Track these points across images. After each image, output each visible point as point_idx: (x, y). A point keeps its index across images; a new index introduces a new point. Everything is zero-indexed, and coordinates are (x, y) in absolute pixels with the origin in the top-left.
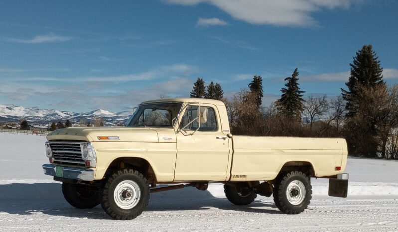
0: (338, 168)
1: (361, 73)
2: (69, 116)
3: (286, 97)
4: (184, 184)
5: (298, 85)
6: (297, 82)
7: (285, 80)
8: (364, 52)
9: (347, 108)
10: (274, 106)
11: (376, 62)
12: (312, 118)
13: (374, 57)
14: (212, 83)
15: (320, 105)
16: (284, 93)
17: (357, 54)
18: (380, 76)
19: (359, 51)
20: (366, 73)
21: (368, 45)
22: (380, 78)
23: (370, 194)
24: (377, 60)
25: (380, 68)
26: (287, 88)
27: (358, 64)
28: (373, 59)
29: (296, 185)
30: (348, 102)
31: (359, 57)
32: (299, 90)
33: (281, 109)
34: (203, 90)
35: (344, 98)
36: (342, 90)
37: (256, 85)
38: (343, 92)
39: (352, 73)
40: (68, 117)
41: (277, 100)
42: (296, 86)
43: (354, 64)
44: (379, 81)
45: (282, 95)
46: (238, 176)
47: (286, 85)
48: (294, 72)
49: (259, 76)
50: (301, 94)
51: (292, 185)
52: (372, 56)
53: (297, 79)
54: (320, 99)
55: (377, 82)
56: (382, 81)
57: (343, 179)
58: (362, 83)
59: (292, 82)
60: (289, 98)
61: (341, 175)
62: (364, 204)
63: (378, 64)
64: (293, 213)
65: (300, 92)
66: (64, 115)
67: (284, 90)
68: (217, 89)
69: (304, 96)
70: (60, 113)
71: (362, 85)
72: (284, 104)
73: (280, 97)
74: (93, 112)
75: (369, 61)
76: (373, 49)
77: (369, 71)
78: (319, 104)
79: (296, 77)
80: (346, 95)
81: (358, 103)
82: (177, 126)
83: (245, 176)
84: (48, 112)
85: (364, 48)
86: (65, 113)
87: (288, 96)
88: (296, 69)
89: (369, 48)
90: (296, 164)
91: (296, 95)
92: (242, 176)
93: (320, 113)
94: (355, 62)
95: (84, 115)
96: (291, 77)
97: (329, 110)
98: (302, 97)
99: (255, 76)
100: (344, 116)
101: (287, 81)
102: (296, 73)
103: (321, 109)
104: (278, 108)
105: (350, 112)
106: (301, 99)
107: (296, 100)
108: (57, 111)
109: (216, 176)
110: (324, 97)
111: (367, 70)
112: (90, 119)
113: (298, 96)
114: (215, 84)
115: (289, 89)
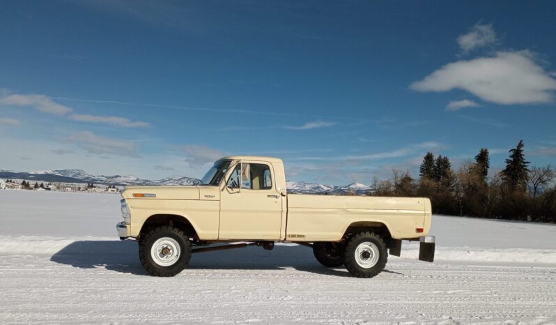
0: (420, 230)
2: (330, 189)
4: (247, 243)
5: (523, 157)
6: (522, 153)
7: (510, 151)
10: (497, 176)
12: (535, 188)
14: (440, 156)
15: (543, 175)
16: (509, 164)
23: (511, 261)
26: (512, 159)
29: (369, 247)
32: (524, 161)
33: (506, 179)
34: (432, 163)
37: (483, 158)
41: (501, 171)
42: (521, 157)
45: (507, 166)
46: (293, 236)
47: (511, 156)
49: (486, 149)
50: (526, 164)
51: (363, 247)
53: (522, 151)
54: (544, 169)
57: (426, 241)
59: (517, 154)
60: (514, 169)
61: (424, 237)
62: (486, 270)
64: (364, 277)
65: (524, 163)
67: (508, 161)
69: (529, 167)
72: (509, 175)
73: (505, 168)
74: (349, 185)
78: (542, 173)
79: (521, 149)
82: (223, 184)
83: (303, 236)
84: (313, 186)
86: (327, 187)
87: (513, 167)
88: (521, 141)
90: (373, 225)
91: (520, 165)
92: (299, 236)
93: (543, 182)
95: (342, 188)
96: (516, 148)
98: (528, 168)
99: (482, 149)
101: (512, 153)
102: (520, 145)
103: (545, 178)
104: (502, 179)
106: (526, 170)
107: (521, 171)
109: (267, 235)
110: (548, 167)
113: (523, 166)
114: (443, 157)
115: (514, 160)
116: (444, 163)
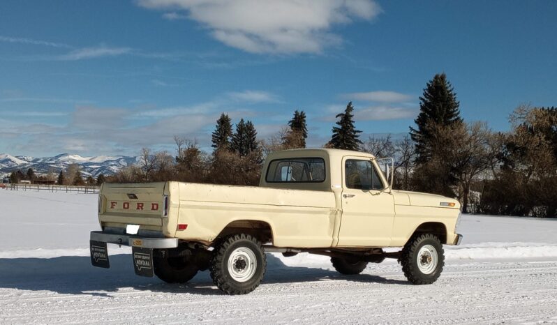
1: (434, 109)
2: (26, 162)
3: (338, 138)
5: (353, 123)
6: (352, 119)
7: (337, 117)
8: (436, 82)
9: (417, 152)
11: (451, 95)
13: (449, 89)
14: (242, 120)
15: (383, 149)
16: (336, 133)
17: (428, 85)
18: (457, 112)
19: (431, 82)
20: (440, 108)
21: (441, 74)
22: (456, 115)
24: (453, 92)
25: (457, 102)
26: (340, 127)
27: (430, 97)
28: (448, 92)
30: (418, 144)
31: (430, 89)
32: (354, 129)
34: (229, 129)
35: (414, 139)
36: (411, 129)
37: (298, 123)
38: (412, 132)
39: (422, 108)
40: (25, 164)
41: (327, 142)
42: (351, 125)
43: (423, 97)
44: (456, 117)
45: (333, 136)
47: (338, 123)
48: (348, 107)
49: (302, 112)
50: (357, 134)
52: (447, 88)
53: (352, 116)
54: (383, 140)
55: (453, 119)
56: (458, 118)
58: (435, 121)
59: (346, 120)
60: (343, 140)
63: (454, 97)
65: (355, 132)
66: (19, 162)
67: (335, 130)
68: (248, 128)
70: (14, 159)
71: (435, 123)
73: (331, 139)
74: (58, 157)
75: (443, 94)
76: (447, 79)
77: (443, 105)
78: (382, 146)
79: (351, 113)
80: (415, 135)
81: (432, 146)
85: (436, 77)
86: (21, 159)
87: (341, 137)
88: (350, 104)
89: (443, 78)
91: (351, 135)
94: (425, 95)
95: (46, 162)
96: (345, 113)
97: (395, 154)
98: (359, 138)
99: (296, 112)
100: (413, 161)
101: (339, 119)
102: (349, 108)
103: (385, 152)
105: (421, 157)
106: (357, 141)
107: (350, 142)
108: (9, 157)
110: (388, 138)
111: (441, 104)
112: (55, 166)
113: (353, 136)
114: (246, 122)
115: (343, 127)
116: (247, 130)
